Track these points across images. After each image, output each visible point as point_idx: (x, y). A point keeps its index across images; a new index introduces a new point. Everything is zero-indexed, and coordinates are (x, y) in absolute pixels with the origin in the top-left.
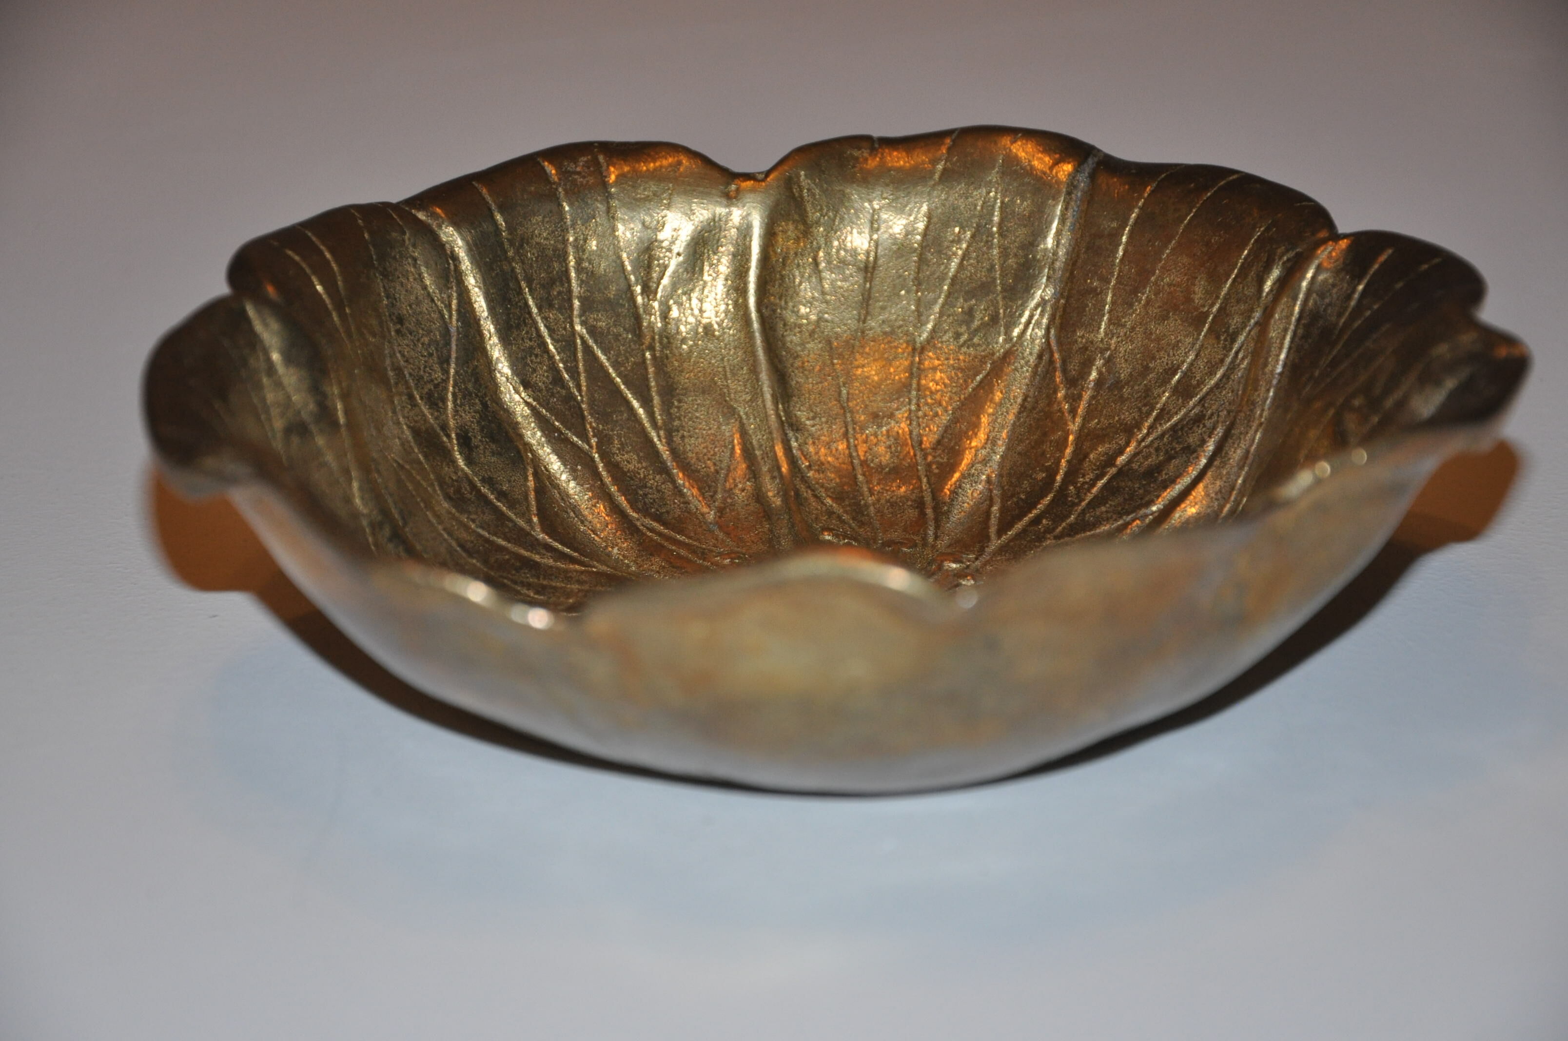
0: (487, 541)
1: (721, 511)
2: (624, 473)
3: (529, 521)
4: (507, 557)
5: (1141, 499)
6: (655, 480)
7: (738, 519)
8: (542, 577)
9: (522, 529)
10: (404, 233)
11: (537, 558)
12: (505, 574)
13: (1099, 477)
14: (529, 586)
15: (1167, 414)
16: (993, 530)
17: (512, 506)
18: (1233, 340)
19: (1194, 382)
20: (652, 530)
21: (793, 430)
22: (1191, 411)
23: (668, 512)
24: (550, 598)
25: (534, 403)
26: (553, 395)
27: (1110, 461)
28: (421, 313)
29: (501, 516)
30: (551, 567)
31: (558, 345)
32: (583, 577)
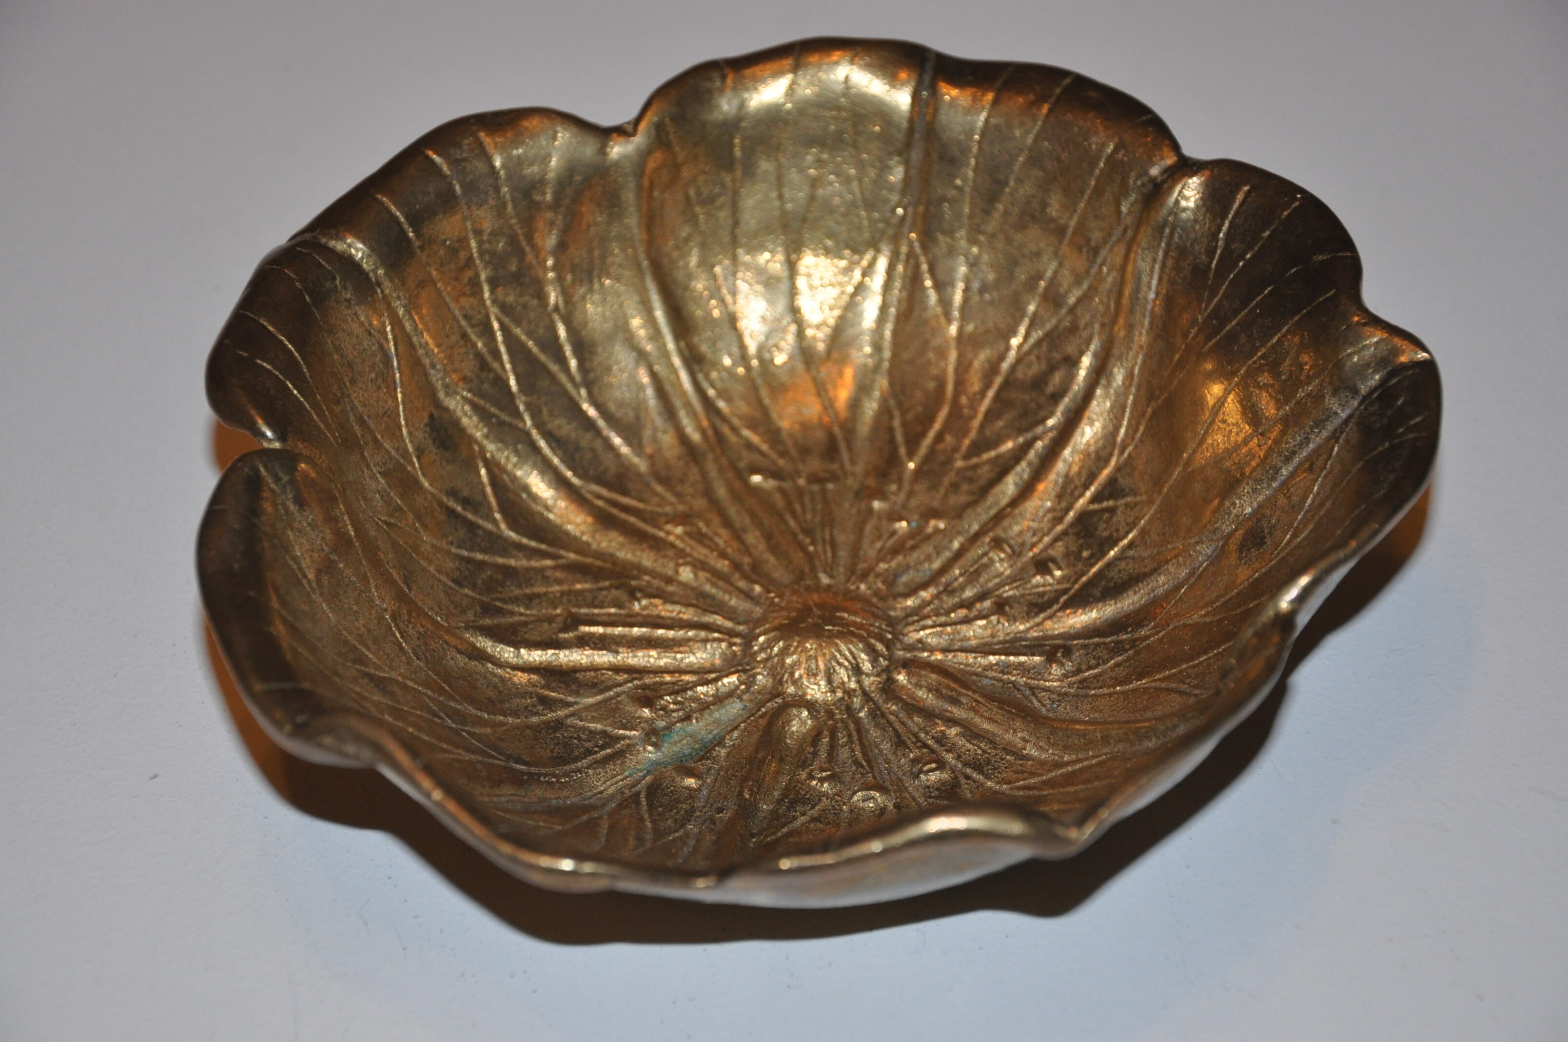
0: (469, 560)
1: (651, 457)
2: (559, 440)
3: (495, 522)
4: (489, 573)
6: (586, 439)
7: (669, 467)
8: (524, 586)
9: (490, 533)
11: (512, 562)
12: (494, 596)
13: (987, 386)
14: (516, 600)
15: (1040, 319)
16: (902, 451)
17: (476, 512)
18: (1096, 254)
19: (1061, 291)
20: (599, 497)
21: (697, 362)
22: (1063, 319)
23: (605, 471)
24: (540, 610)
25: (470, 395)
26: (483, 382)
27: (993, 368)
28: (364, 350)
29: (472, 527)
30: (527, 569)
31: (477, 330)
32: (559, 574)
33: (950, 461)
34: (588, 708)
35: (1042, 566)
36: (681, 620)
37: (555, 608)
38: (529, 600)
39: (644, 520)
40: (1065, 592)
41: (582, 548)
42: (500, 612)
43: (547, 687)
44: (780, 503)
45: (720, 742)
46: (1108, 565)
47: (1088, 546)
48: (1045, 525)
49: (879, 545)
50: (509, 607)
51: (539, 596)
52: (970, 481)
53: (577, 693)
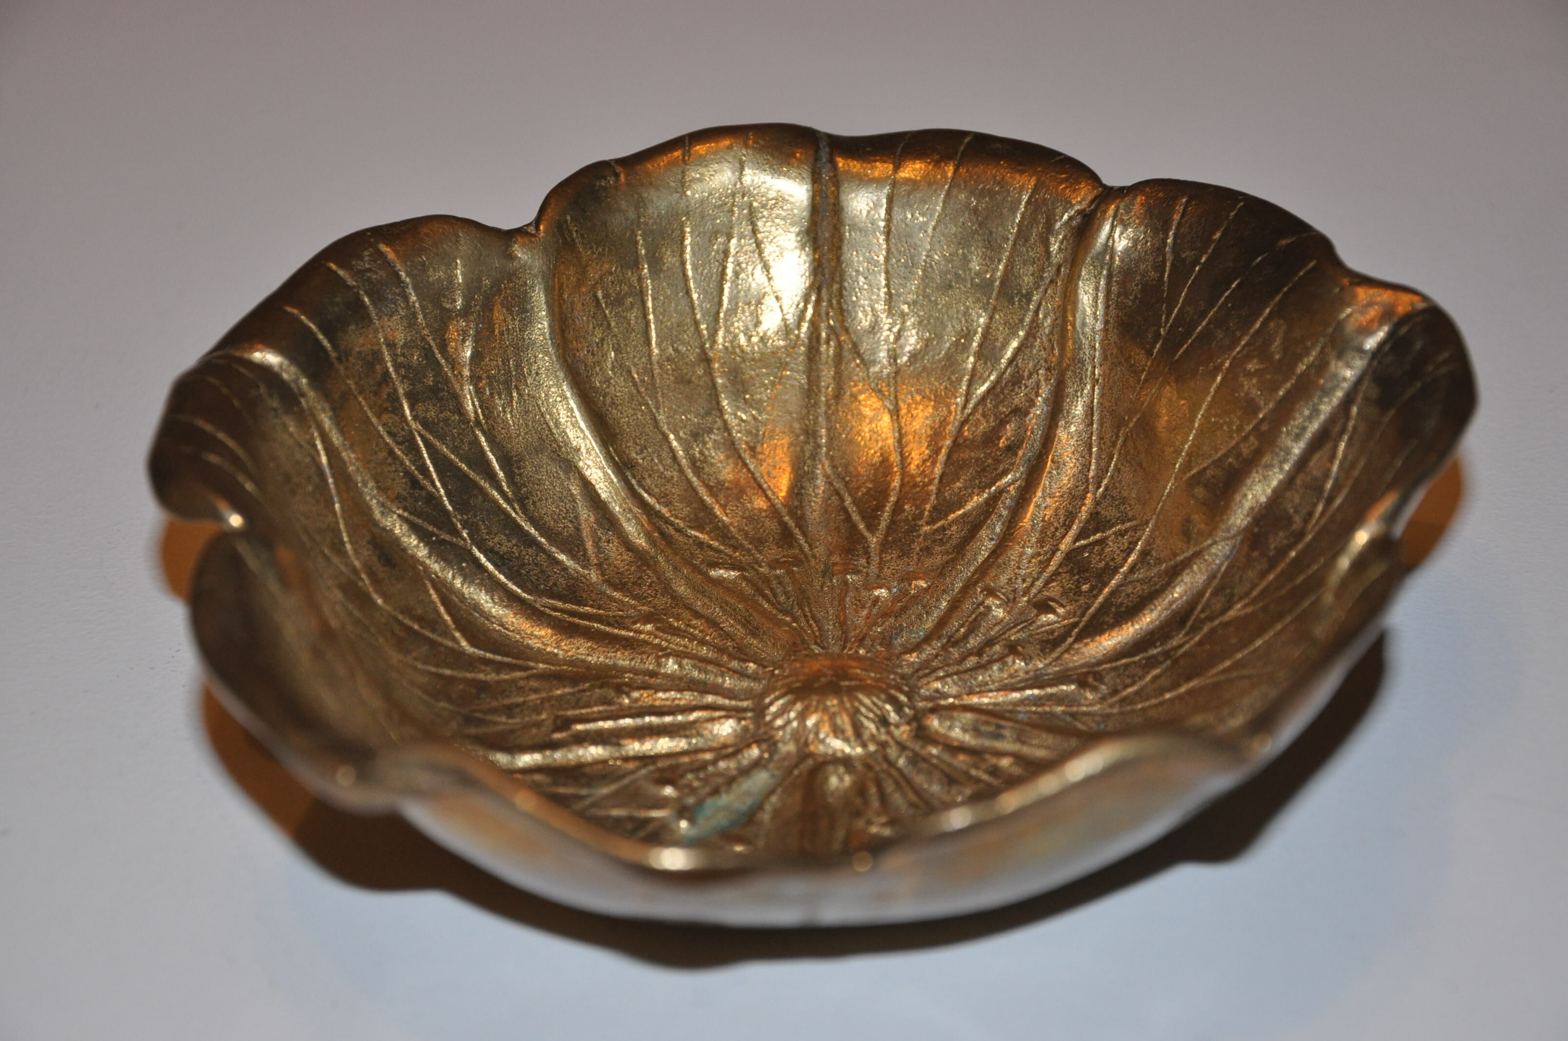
0: (438, 676)
1: (600, 568)
2: (502, 557)
3: (454, 639)
4: (461, 687)
5: (995, 469)
6: (529, 555)
7: (621, 573)
8: (500, 698)
9: (452, 650)
10: (258, 387)
11: (481, 676)
12: (472, 708)
13: (936, 451)
14: (494, 711)
15: (980, 378)
16: (862, 528)
17: (433, 630)
18: (1029, 301)
19: (998, 344)
20: (555, 609)
21: (628, 468)
22: (1004, 373)
23: (555, 584)
24: (523, 719)
25: (406, 514)
26: (416, 501)
28: (298, 462)
29: (433, 644)
30: (499, 682)
31: (403, 447)
32: (534, 684)
33: (914, 529)
34: (607, 797)
35: (1044, 607)
36: (678, 705)
37: (539, 714)
38: (509, 710)
39: (609, 624)
40: (1075, 625)
41: (551, 658)
42: (480, 722)
43: (556, 783)
44: (749, 590)
45: (759, 807)
46: (1113, 593)
47: (1086, 580)
48: (1034, 569)
49: (865, 613)
50: (489, 717)
51: (517, 705)
52: (941, 542)
53: (589, 785)
